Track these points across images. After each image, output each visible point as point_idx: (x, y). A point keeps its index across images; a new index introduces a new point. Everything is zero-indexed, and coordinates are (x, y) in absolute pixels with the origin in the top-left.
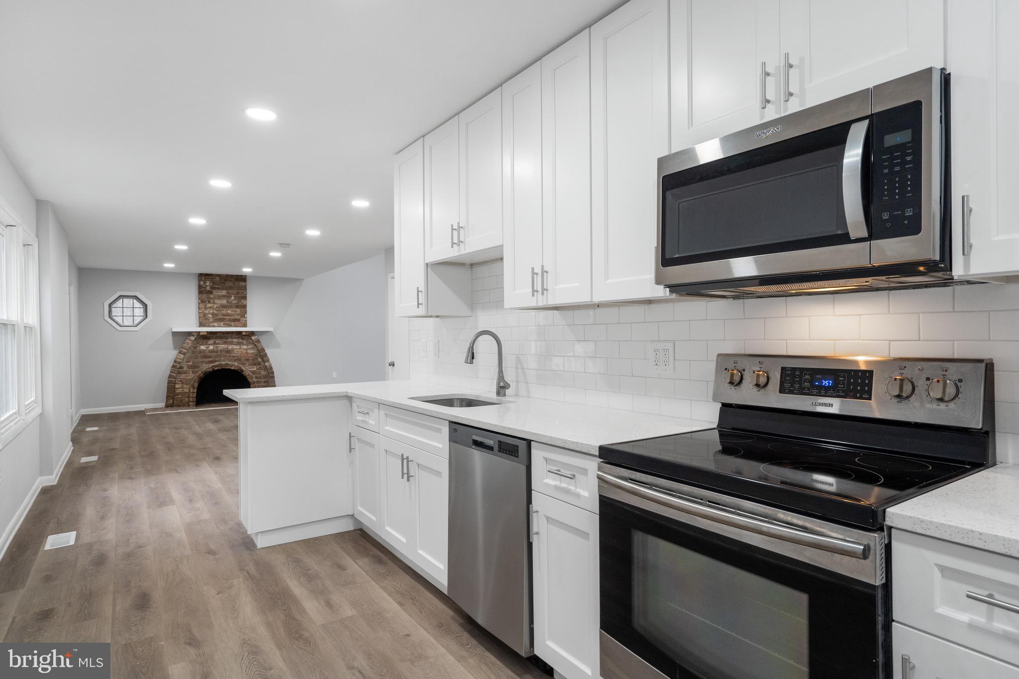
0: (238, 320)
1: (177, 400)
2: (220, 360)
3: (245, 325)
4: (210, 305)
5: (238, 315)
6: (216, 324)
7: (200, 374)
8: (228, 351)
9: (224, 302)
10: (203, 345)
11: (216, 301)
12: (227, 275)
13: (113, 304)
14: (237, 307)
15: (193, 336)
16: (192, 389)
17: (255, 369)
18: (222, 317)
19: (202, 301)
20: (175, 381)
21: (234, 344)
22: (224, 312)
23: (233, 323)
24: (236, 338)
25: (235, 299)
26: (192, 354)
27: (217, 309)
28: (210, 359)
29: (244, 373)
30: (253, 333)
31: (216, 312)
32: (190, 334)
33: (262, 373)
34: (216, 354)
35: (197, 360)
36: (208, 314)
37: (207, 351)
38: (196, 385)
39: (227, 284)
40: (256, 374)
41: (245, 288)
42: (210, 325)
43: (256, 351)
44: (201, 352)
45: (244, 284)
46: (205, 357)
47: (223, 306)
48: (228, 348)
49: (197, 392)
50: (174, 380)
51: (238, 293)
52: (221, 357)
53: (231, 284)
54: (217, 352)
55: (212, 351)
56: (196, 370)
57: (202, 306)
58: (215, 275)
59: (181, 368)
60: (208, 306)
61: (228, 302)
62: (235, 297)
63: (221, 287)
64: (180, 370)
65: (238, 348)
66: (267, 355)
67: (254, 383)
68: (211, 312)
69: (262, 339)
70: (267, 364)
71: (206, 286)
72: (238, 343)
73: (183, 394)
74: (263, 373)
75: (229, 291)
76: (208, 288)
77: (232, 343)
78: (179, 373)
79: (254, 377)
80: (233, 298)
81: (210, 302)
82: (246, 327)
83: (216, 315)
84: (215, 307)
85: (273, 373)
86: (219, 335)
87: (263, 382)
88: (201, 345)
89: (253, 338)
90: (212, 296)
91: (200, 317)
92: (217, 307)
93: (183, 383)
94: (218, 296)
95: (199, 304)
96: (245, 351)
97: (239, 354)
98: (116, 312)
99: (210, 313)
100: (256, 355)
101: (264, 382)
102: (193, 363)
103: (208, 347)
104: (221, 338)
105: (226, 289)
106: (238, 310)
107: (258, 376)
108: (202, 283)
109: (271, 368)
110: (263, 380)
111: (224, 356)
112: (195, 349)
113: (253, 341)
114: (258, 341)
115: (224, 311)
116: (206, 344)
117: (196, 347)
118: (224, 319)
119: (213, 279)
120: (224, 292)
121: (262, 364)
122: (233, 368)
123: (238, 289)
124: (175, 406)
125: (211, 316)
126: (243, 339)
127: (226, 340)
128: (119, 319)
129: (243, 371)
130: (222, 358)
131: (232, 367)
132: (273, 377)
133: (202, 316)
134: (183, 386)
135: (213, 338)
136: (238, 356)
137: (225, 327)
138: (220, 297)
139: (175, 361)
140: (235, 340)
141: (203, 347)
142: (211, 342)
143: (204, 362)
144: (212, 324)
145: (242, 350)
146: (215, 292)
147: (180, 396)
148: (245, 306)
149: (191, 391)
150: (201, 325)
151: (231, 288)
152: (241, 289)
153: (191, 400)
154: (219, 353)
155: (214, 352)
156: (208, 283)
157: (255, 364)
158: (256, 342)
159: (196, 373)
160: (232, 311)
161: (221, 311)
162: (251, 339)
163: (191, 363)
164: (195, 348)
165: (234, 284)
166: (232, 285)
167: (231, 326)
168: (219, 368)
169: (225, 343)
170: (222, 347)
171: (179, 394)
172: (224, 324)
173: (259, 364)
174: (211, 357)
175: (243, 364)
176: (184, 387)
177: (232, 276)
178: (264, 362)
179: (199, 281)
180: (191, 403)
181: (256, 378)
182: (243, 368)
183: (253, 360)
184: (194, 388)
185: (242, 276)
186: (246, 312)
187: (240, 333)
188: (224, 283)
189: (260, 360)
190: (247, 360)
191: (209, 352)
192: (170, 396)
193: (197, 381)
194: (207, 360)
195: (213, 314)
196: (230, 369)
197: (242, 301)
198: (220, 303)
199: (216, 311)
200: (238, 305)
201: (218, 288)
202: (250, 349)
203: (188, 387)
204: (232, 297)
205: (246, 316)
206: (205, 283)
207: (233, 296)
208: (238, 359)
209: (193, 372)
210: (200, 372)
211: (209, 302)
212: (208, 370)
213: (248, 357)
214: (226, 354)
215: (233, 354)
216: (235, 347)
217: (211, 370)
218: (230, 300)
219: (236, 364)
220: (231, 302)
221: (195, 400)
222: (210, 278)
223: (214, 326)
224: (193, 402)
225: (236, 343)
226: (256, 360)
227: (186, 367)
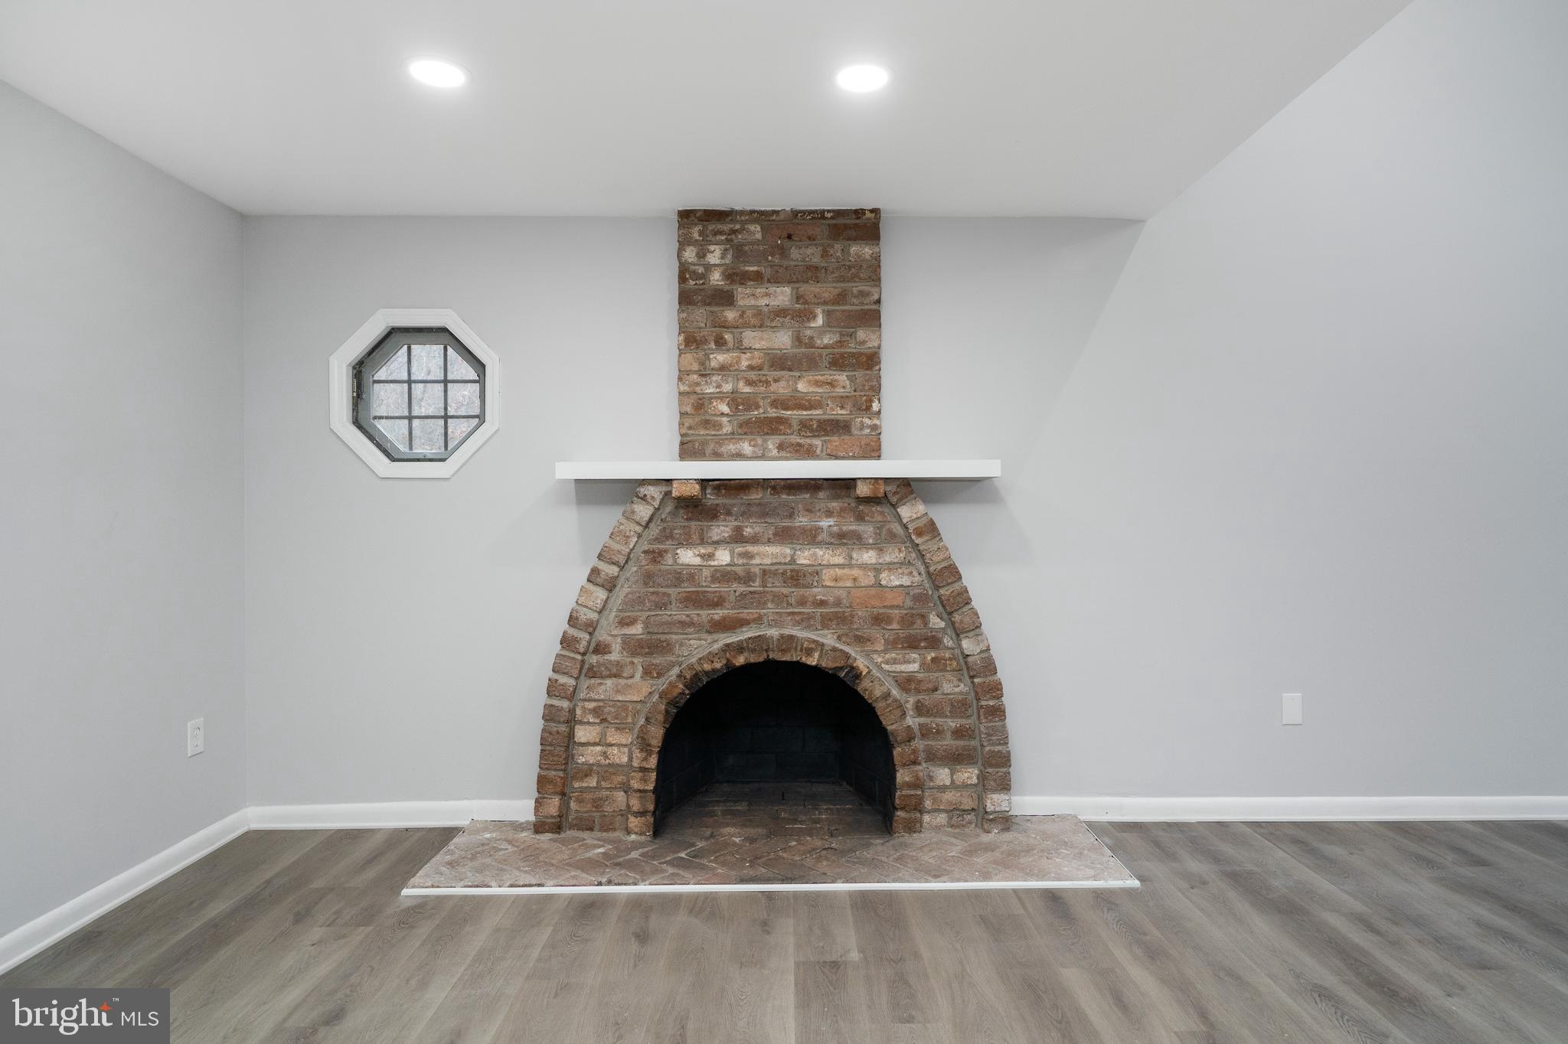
0: (839, 427)
1: (580, 801)
2: (759, 620)
3: (873, 451)
4: (719, 358)
5: (842, 401)
6: (746, 448)
7: (672, 685)
8: (796, 577)
9: (782, 340)
10: (687, 542)
11: (751, 338)
12: (795, 213)
13: (377, 367)
14: (838, 363)
15: (644, 498)
16: (637, 754)
17: (914, 667)
18: (772, 413)
19: (691, 341)
20: (572, 711)
21: (819, 544)
22: (781, 389)
23: (817, 442)
24: (829, 514)
25: (828, 324)
26: (646, 584)
27: (752, 375)
28: (718, 614)
29: (863, 686)
30: (907, 487)
31: (747, 389)
32: (629, 490)
33: (947, 688)
34: (742, 589)
35: (665, 615)
36: (712, 398)
37: (706, 573)
38: (656, 735)
39: (795, 253)
40: (918, 691)
41: (873, 272)
42: (723, 449)
43: (917, 578)
44: (681, 576)
45: (867, 251)
46: (696, 600)
47: (779, 362)
48: (793, 561)
49: (661, 768)
50: (565, 704)
51: (841, 298)
52: (762, 604)
53: (811, 254)
54: (748, 578)
55: (724, 575)
56: (658, 660)
57: (691, 360)
58: (742, 213)
59: (601, 649)
60: (714, 364)
61: (798, 340)
62: (828, 314)
63: (767, 272)
64: (594, 659)
65: (839, 560)
66: (968, 602)
67: (910, 739)
68: (727, 387)
69: (949, 519)
70: (967, 645)
71: (709, 268)
72: (842, 539)
73: (608, 771)
74: (953, 687)
75: (804, 288)
76: (716, 278)
77: (811, 537)
78: (592, 673)
79: (909, 706)
80: (820, 321)
81: (725, 343)
82: (879, 457)
83: (750, 403)
84: (744, 363)
85: (996, 690)
86: (755, 496)
87: (949, 735)
88: (680, 544)
89: (906, 512)
90: (730, 315)
91: (683, 414)
92: (751, 368)
93: (603, 720)
94: (758, 312)
95: (681, 353)
96: (868, 579)
97: (843, 594)
98: (386, 399)
99: (721, 396)
100: (921, 598)
101: (958, 733)
102: (646, 624)
103: (711, 556)
104: (764, 512)
105: (790, 282)
106: (842, 378)
108: (690, 254)
109: (990, 667)
110: (952, 724)
111: (779, 599)
112: (654, 561)
113: (905, 527)
114: (931, 529)
115: (783, 383)
116: (702, 542)
117: (661, 554)
118: (780, 420)
119: (734, 232)
120: (782, 296)
121: (948, 641)
122: (812, 661)
123: (842, 279)
124: (572, 827)
125: (725, 409)
126: (860, 518)
127: (786, 523)
128: (394, 432)
129: (858, 676)
130: (770, 609)
131: (809, 652)
132: (998, 712)
133: (689, 409)
134: (603, 735)
135: (729, 513)
136: (838, 603)
137: (787, 459)
138: (766, 319)
139: (573, 620)
140: (826, 523)
141: (688, 557)
142: (720, 530)
143: (692, 624)
144: (732, 447)
145: (856, 572)
146: (749, 298)
147: (592, 782)
148: (870, 361)
149: (636, 764)
150: (689, 450)
151: (812, 273)
152: (854, 278)
153: (636, 804)
154: (756, 587)
155: (738, 579)
156: (714, 257)
157: (912, 644)
158: (919, 533)
159: (660, 675)
160: (817, 383)
161: (767, 382)
162: (899, 518)
163: (637, 629)
164: (656, 556)
165: (825, 254)
166: (816, 260)
167: (809, 454)
168: (754, 658)
169: (784, 536)
170: (770, 554)
171: (587, 771)
172: (781, 447)
173: (934, 642)
174: (718, 603)
175: (860, 640)
176: (610, 740)
177: (819, 215)
178: (958, 634)
179: (684, 243)
180: (634, 822)
181: (920, 709)
182: (861, 663)
183: (907, 621)
184: (645, 746)
185: (859, 213)
186: (877, 389)
187: (845, 485)
188: (783, 252)
189: (936, 622)
190: (878, 620)
191: (714, 579)
192: (550, 781)
193: (661, 717)
194: (705, 615)
195: (736, 401)
196: (799, 665)
197: (861, 334)
198: (764, 344)
199: (749, 383)
200: (842, 355)
201: (758, 277)
202: (891, 567)
203: (626, 738)
204: (815, 317)
205: (875, 406)
206: (702, 255)
207: (819, 311)
208: (838, 618)
209: (647, 673)
210: (676, 671)
211: (720, 342)
212: (707, 667)
213: (885, 607)
214: (786, 591)
215: (818, 593)
216: (825, 555)
217: (718, 665)
218: (808, 332)
219: (829, 639)
220: (811, 338)
221: (651, 807)
222: (726, 227)
223: (739, 456)
224: (642, 814)
225: (831, 535)
226: (919, 622)
227: (616, 646)
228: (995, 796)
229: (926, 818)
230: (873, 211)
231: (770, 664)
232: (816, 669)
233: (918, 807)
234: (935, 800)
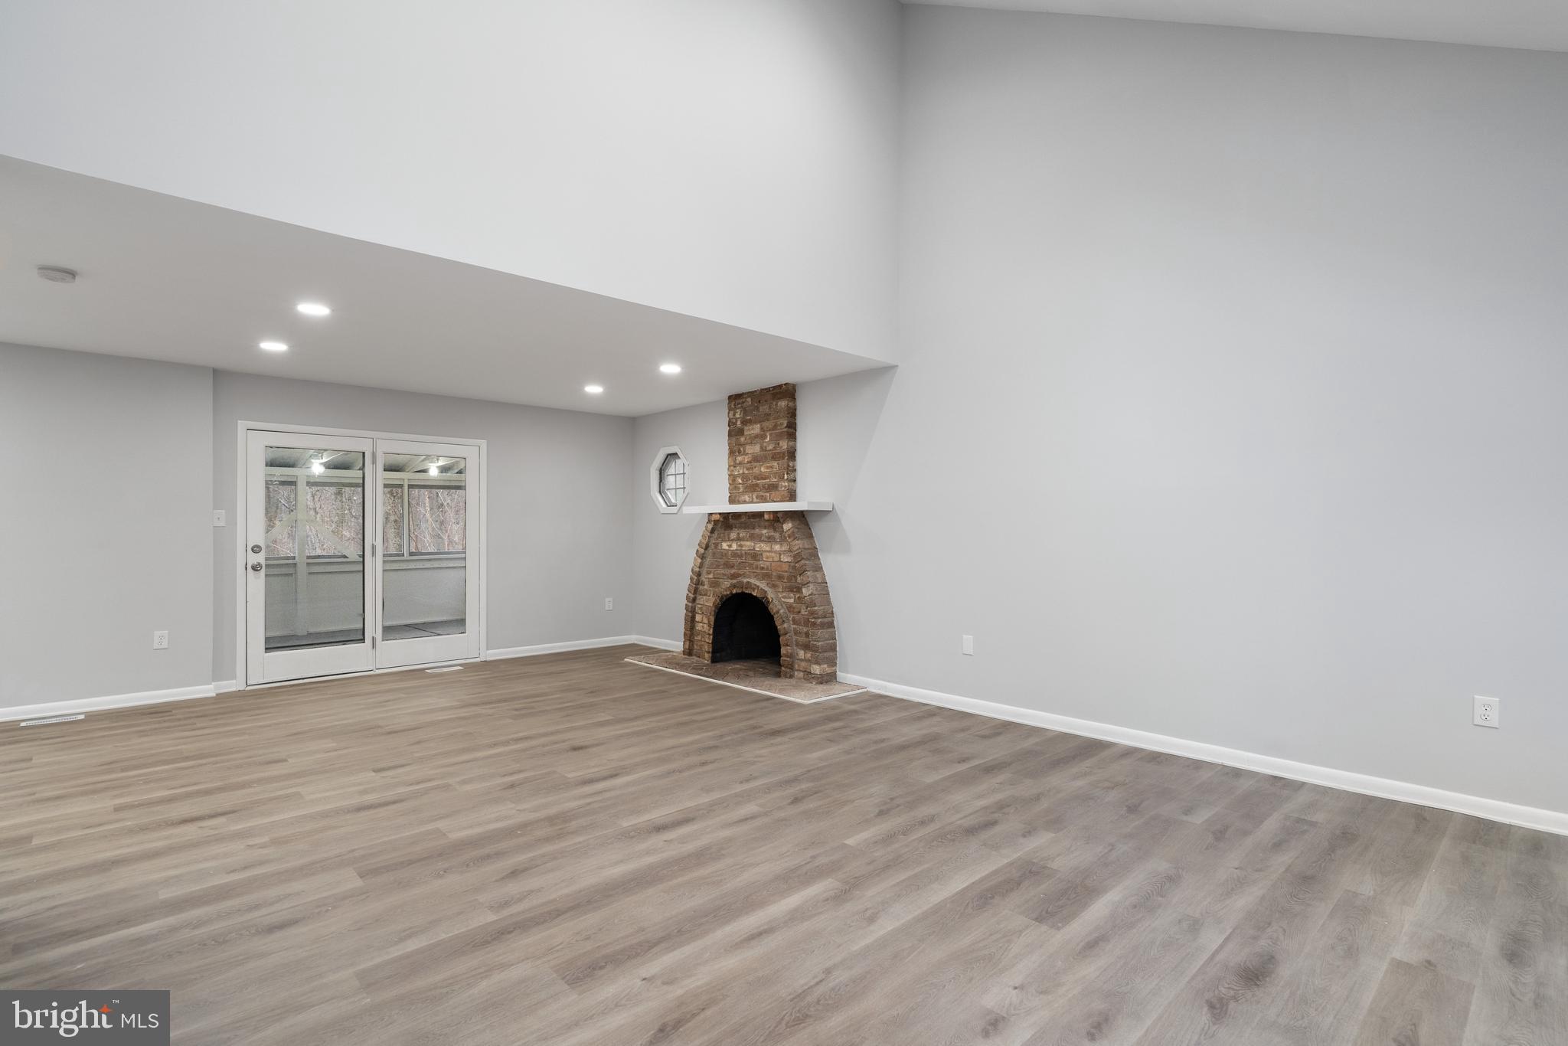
0: (773, 487)
1: (694, 644)
2: (742, 575)
3: (785, 498)
4: (739, 459)
5: (775, 475)
6: (747, 498)
7: (716, 600)
8: (756, 556)
9: (757, 449)
10: (724, 540)
11: (748, 449)
12: (760, 391)
13: (665, 470)
14: (774, 458)
16: (709, 628)
17: (792, 601)
18: (754, 482)
19: (732, 453)
20: (694, 608)
21: (763, 541)
22: (756, 470)
23: (768, 494)
24: (765, 528)
25: (771, 440)
26: (713, 557)
27: (748, 466)
28: (732, 571)
29: (770, 607)
30: (789, 515)
31: (747, 472)
33: (803, 611)
34: (739, 560)
35: (719, 571)
36: (737, 476)
37: (729, 553)
38: (713, 621)
39: (760, 409)
40: (793, 612)
41: (794, 412)
42: (740, 499)
43: (792, 558)
44: (724, 554)
45: (790, 403)
46: (728, 565)
47: (756, 459)
48: (754, 549)
49: (714, 635)
50: (692, 605)
52: (745, 567)
53: (766, 408)
54: (741, 556)
55: (735, 554)
56: (715, 589)
57: (731, 460)
58: (746, 393)
59: (701, 583)
60: (737, 461)
61: (761, 447)
62: (771, 435)
63: (753, 419)
64: (699, 587)
65: (768, 549)
66: (805, 570)
67: (788, 634)
68: (741, 472)
69: (816, 530)
70: (805, 591)
71: (736, 419)
72: (770, 540)
73: (702, 633)
74: (805, 612)
76: (739, 423)
77: (760, 538)
78: (699, 593)
79: (788, 618)
80: (768, 439)
81: (741, 452)
82: (795, 501)
83: (748, 478)
84: (746, 461)
86: (746, 520)
87: (803, 635)
88: (722, 540)
90: (742, 439)
91: (730, 484)
92: (748, 462)
93: (702, 613)
94: (750, 437)
95: (729, 457)
96: (777, 558)
97: (768, 564)
99: (740, 476)
100: (794, 568)
102: (714, 575)
103: (731, 546)
104: (748, 527)
105: (760, 422)
106: (775, 464)
107: (797, 617)
108: (731, 414)
109: (812, 603)
110: (805, 629)
111: (750, 566)
112: (715, 547)
113: (785, 533)
114: (811, 534)
115: (757, 468)
116: (728, 539)
117: (717, 544)
118: (757, 485)
119: (743, 403)
120: (757, 429)
121: (802, 590)
122: (755, 594)
124: (695, 655)
125: (741, 481)
127: (752, 532)
129: (769, 602)
130: (747, 571)
131: (754, 589)
133: (731, 481)
134: (702, 619)
135: (736, 527)
136: (767, 568)
137: (759, 503)
138: (752, 440)
139: (693, 571)
140: (764, 531)
141: (725, 546)
142: (733, 534)
143: (725, 575)
144: (743, 498)
145: (773, 554)
146: (747, 431)
147: (698, 637)
148: (793, 454)
149: (708, 632)
150: (732, 501)
152: (779, 417)
153: (707, 648)
154: (743, 560)
155: (738, 556)
156: (738, 416)
157: (791, 589)
159: (715, 595)
161: (753, 468)
163: (711, 576)
164: (715, 545)
165: (771, 407)
168: (739, 591)
169: (752, 538)
170: (748, 545)
171: (698, 633)
172: (757, 497)
173: (798, 589)
174: (733, 566)
175: (774, 586)
176: (703, 622)
177: (769, 390)
179: (730, 409)
180: (706, 656)
181: (795, 622)
182: (771, 595)
183: (789, 579)
184: (711, 625)
185: (789, 385)
186: (794, 469)
188: (757, 408)
190: (779, 577)
191: (732, 556)
192: (688, 636)
193: (715, 612)
194: (729, 571)
195: (744, 477)
196: (751, 594)
197: (781, 443)
198: (752, 451)
199: (747, 469)
200: (775, 454)
201: (750, 422)
202: (784, 552)
203: (707, 621)
205: (785, 477)
206: (734, 415)
208: (765, 575)
209: (712, 594)
210: (721, 594)
211: (739, 452)
212: (726, 593)
213: (782, 571)
214: (752, 562)
215: (761, 564)
216: (765, 547)
217: (728, 593)
218: (765, 444)
219: (763, 585)
220: (766, 447)
221: (711, 650)
222: (741, 401)
223: (745, 502)
224: (708, 652)
225: (766, 537)
226: (793, 579)
227: (706, 583)
228: (814, 666)
229: (796, 673)
230: (785, 384)
231: (743, 594)
232: (756, 597)
233: (791, 667)
234: (799, 665)
